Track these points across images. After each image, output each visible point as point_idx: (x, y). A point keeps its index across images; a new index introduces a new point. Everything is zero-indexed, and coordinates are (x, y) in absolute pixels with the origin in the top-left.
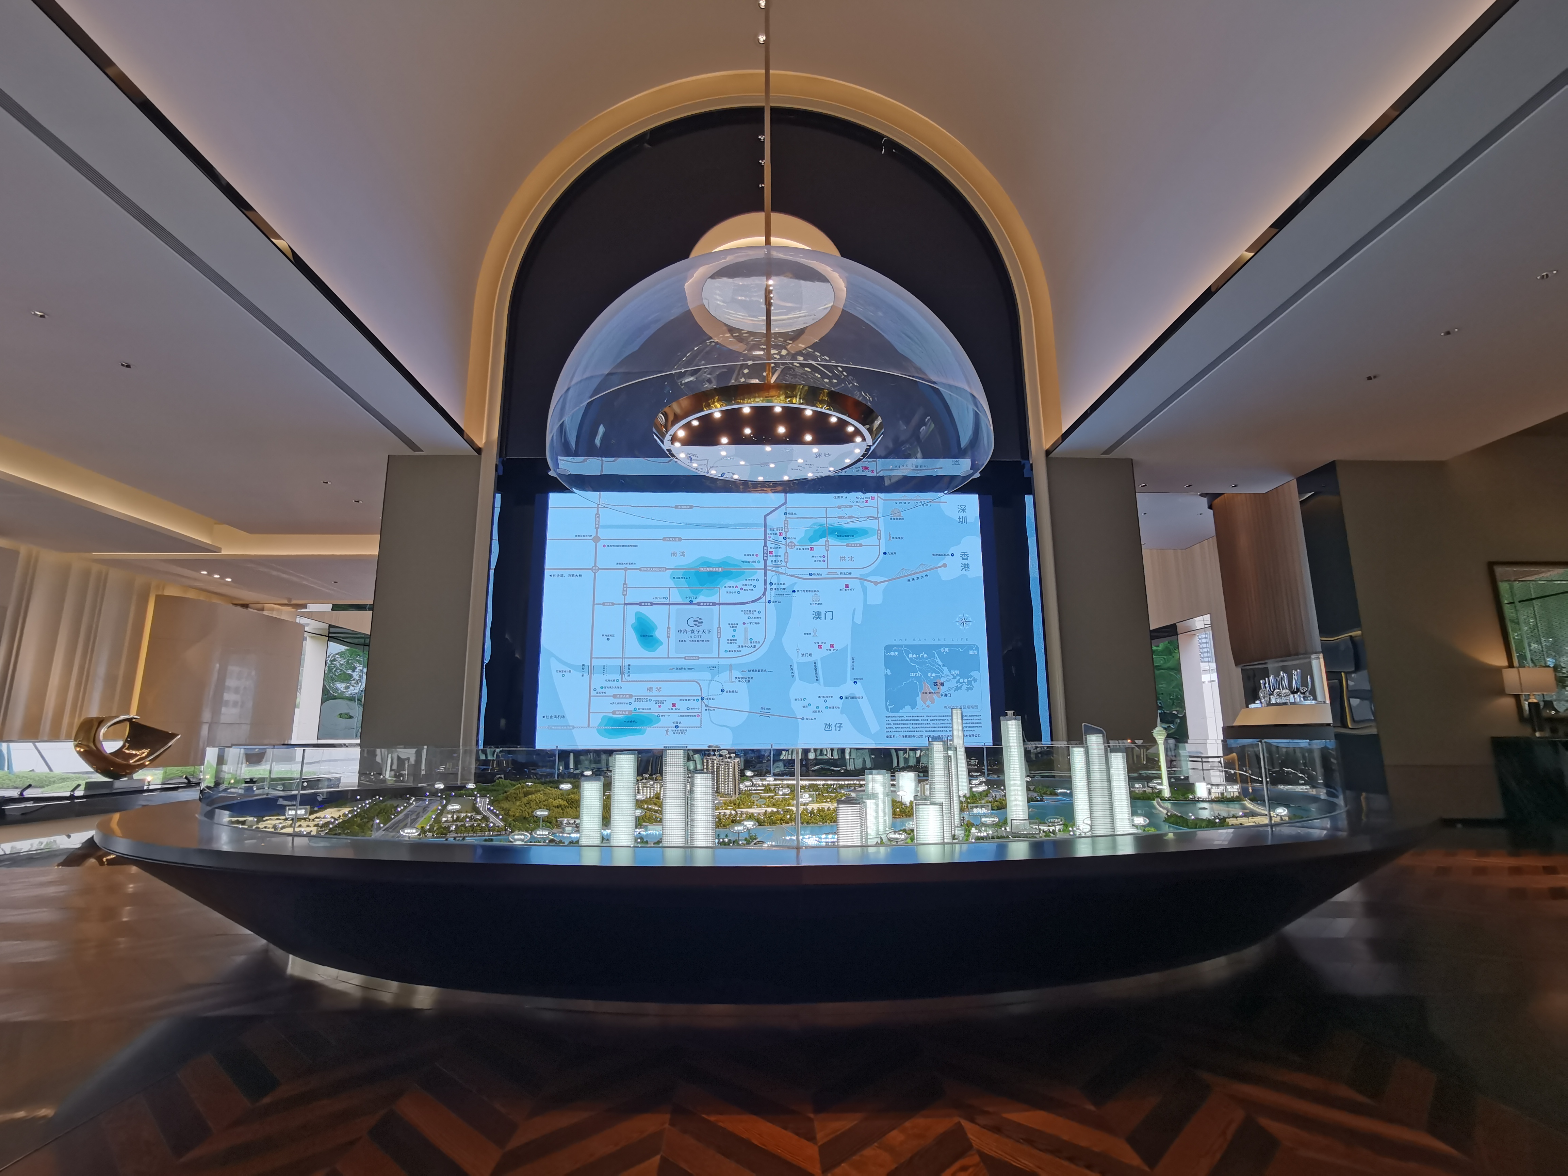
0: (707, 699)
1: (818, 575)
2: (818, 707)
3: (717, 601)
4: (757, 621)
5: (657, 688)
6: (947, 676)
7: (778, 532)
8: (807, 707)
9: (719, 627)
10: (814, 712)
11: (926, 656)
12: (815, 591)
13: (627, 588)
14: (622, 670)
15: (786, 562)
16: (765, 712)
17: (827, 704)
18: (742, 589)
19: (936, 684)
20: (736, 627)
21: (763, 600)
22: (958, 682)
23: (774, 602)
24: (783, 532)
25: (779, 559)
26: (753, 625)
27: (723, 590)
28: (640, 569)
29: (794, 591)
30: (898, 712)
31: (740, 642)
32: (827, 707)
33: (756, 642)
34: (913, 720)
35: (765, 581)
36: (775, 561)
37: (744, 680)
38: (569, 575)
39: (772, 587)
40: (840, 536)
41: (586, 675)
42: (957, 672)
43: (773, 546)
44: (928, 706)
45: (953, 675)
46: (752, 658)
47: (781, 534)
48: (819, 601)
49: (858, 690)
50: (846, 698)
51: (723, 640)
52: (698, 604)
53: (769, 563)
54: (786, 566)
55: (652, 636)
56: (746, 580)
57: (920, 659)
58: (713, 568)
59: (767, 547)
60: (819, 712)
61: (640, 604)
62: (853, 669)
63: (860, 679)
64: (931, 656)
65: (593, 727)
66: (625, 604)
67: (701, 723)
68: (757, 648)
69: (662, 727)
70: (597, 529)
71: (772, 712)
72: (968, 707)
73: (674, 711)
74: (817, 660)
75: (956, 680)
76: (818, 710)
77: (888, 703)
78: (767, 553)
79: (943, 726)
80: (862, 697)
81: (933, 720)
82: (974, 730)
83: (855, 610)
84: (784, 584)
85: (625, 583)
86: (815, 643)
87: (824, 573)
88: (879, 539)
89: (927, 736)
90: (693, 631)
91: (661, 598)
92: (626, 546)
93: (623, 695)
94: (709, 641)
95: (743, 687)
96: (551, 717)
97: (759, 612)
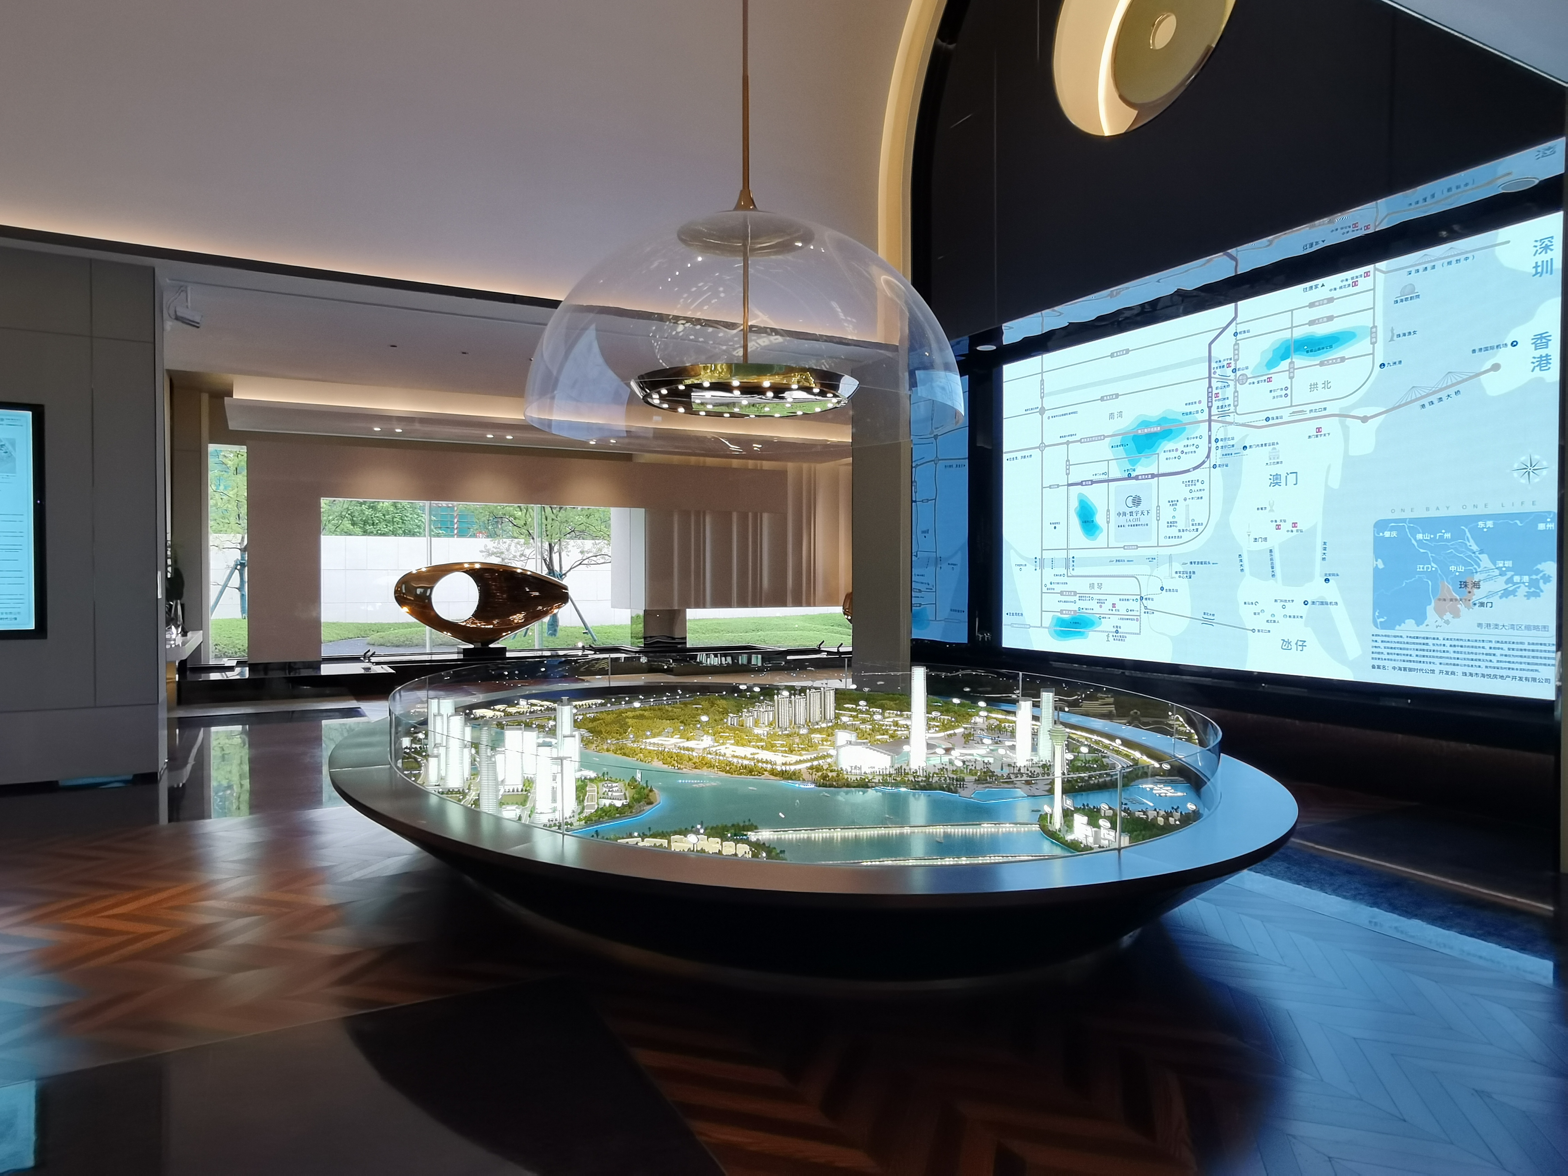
0: (1146, 599)
1: (1277, 418)
2: (1273, 615)
3: (1156, 472)
4: (1199, 494)
5: (1097, 584)
6: (1487, 570)
7: (1225, 363)
8: (1259, 614)
9: (1158, 506)
10: (1267, 621)
11: (1448, 536)
12: (1273, 444)
13: (1070, 465)
14: (1067, 563)
15: (1236, 406)
16: (1208, 620)
17: (1288, 612)
18: (1182, 452)
19: (1463, 585)
20: (1176, 505)
21: (1206, 465)
22: (1507, 581)
23: (1219, 466)
24: (1232, 361)
25: (1227, 402)
26: (1195, 500)
27: (1163, 456)
28: (1081, 441)
29: (1245, 448)
30: (1394, 629)
31: (1181, 525)
32: (1285, 616)
33: (1199, 524)
34: (1417, 644)
35: (1210, 437)
36: (1222, 407)
37: (1185, 575)
38: (1022, 457)
39: (1218, 444)
40: (1311, 351)
41: (1038, 568)
42: (1509, 564)
43: (1220, 385)
44: (1447, 622)
45: (1497, 568)
46: (1193, 547)
47: (1229, 365)
48: (1278, 458)
49: (1330, 592)
50: (1313, 603)
51: (1163, 523)
52: (1136, 478)
53: (1214, 411)
54: (1236, 412)
55: (1093, 521)
56: (1188, 439)
57: (1438, 541)
59: (1212, 387)
60: (1274, 622)
61: (1081, 484)
62: (1324, 559)
63: (1333, 575)
64: (1459, 535)
65: (1046, 627)
66: (1069, 485)
67: (1140, 629)
68: (1199, 531)
69: (1103, 632)
70: (1042, 398)
71: (1217, 619)
72: (1528, 628)
73: (1114, 612)
74: (1273, 547)
75: (1505, 578)
76: (1273, 619)
77: (1377, 614)
78: (1212, 397)
79: (1474, 657)
80: (1336, 603)
81: (1455, 646)
82: (1536, 670)
83: (1329, 467)
84: (1233, 439)
85: (1068, 460)
86: (1272, 521)
87: (1286, 415)
88: (1373, 343)
89: (1441, 672)
90: (1131, 514)
91: (1100, 474)
92: (1067, 414)
93: (1069, 592)
94: (1147, 525)
95: (1183, 585)
96: (1013, 614)
97: (1203, 482)
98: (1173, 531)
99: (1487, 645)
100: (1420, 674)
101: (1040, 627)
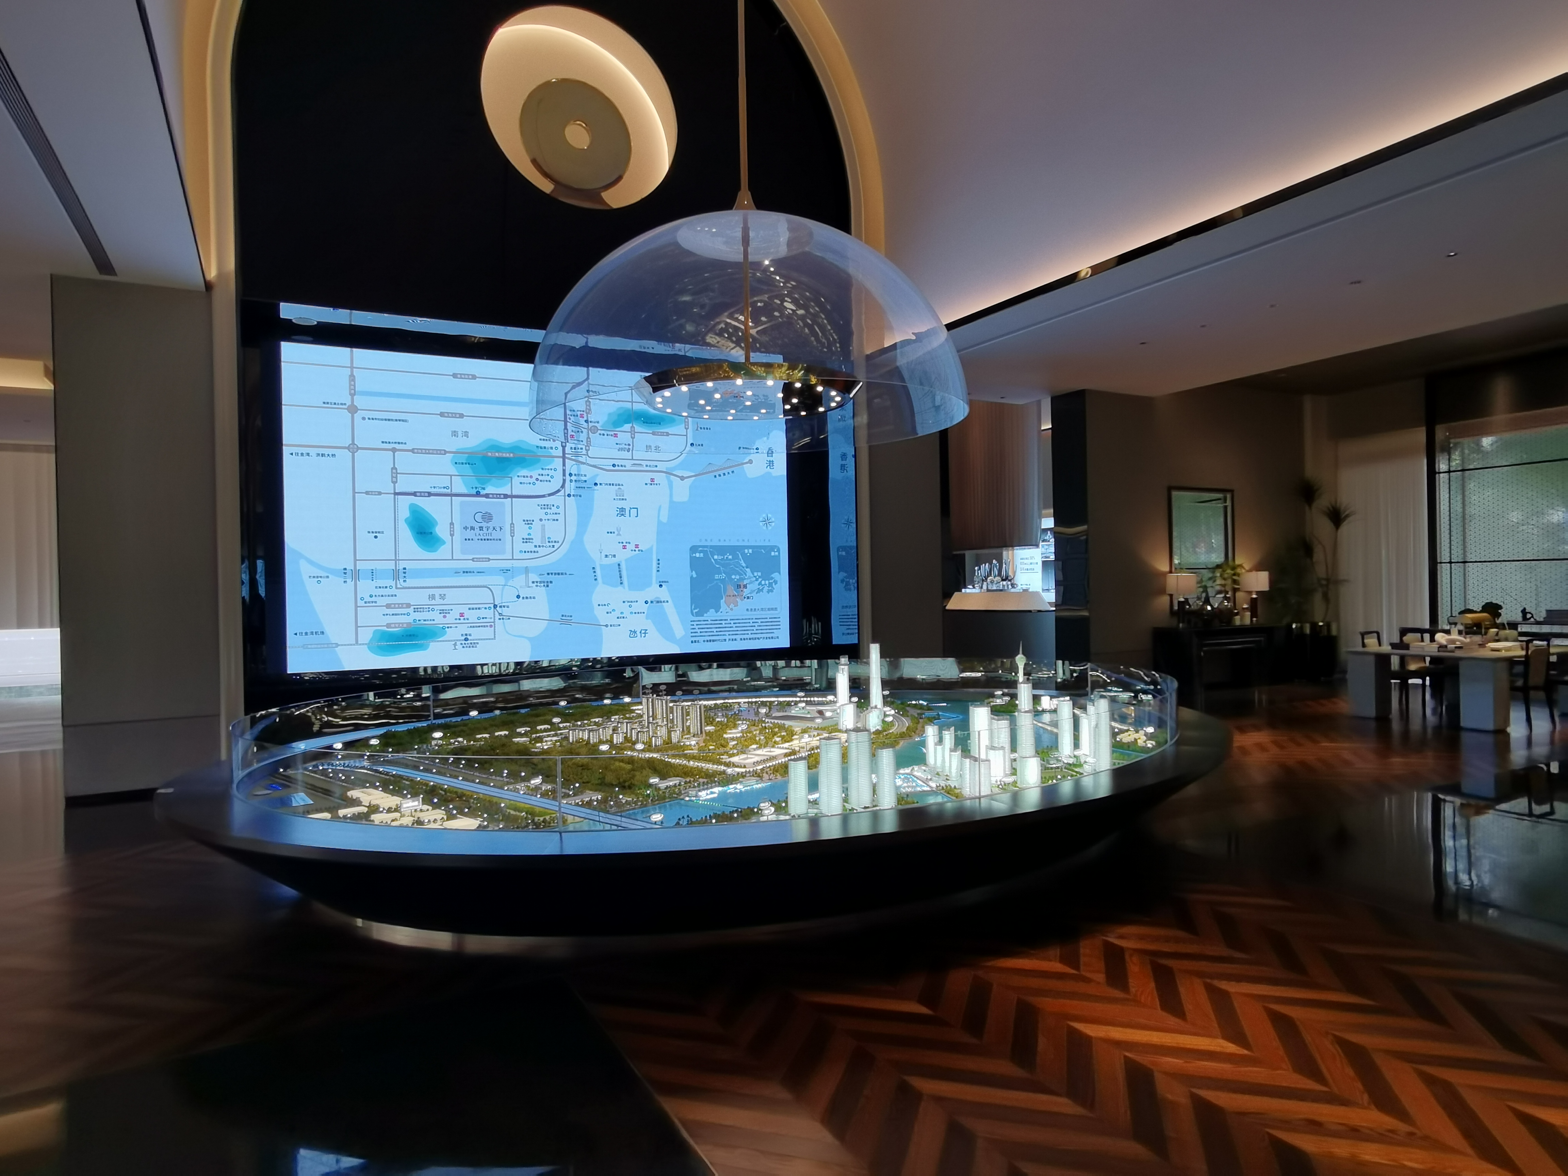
0: (501, 607)
1: (622, 466)
2: (622, 613)
3: (509, 493)
4: (555, 517)
5: (440, 595)
6: (750, 578)
7: (579, 413)
8: (611, 612)
9: (512, 523)
10: (618, 618)
11: (730, 557)
13: (397, 473)
14: (396, 575)
15: (587, 450)
16: (566, 620)
17: (631, 610)
18: (537, 479)
19: (739, 586)
20: (532, 524)
21: (562, 493)
23: (574, 495)
24: (584, 413)
25: (580, 445)
26: (551, 522)
27: (516, 480)
28: (413, 451)
29: (596, 484)
30: (703, 616)
31: (537, 541)
32: (631, 613)
33: (555, 542)
34: (716, 624)
35: (564, 471)
36: (575, 449)
37: (542, 584)
38: (318, 455)
39: (572, 478)
40: (647, 423)
41: (349, 580)
42: (760, 574)
43: (574, 429)
44: (732, 609)
45: (755, 577)
46: (550, 559)
47: (582, 416)
48: (623, 496)
49: (663, 593)
50: (652, 602)
51: (518, 538)
52: (487, 496)
53: (568, 450)
54: (588, 455)
55: (431, 533)
56: (543, 469)
57: (725, 560)
58: (503, 453)
59: (567, 430)
60: (623, 617)
61: (414, 494)
62: (658, 571)
63: (665, 582)
64: (735, 557)
65: (363, 644)
66: (396, 494)
67: (495, 634)
68: (556, 547)
69: (449, 641)
70: (352, 395)
71: (574, 619)
72: (769, 609)
73: (462, 621)
74: (621, 562)
75: (758, 582)
76: (622, 616)
77: (693, 607)
78: (566, 438)
79: (745, 628)
80: (667, 602)
81: (736, 623)
82: (773, 633)
83: (660, 506)
84: (585, 476)
85: (394, 468)
86: (619, 543)
87: (628, 464)
88: (687, 429)
89: (729, 640)
90: (481, 528)
91: (441, 488)
92: (392, 420)
93: (399, 604)
94: (500, 540)
95: (541, 592)
96: (306, 634)
97: (558, 507)
98: (529, 547)
99: (751, 621)
100: (718, 642)
101: (354, 645)
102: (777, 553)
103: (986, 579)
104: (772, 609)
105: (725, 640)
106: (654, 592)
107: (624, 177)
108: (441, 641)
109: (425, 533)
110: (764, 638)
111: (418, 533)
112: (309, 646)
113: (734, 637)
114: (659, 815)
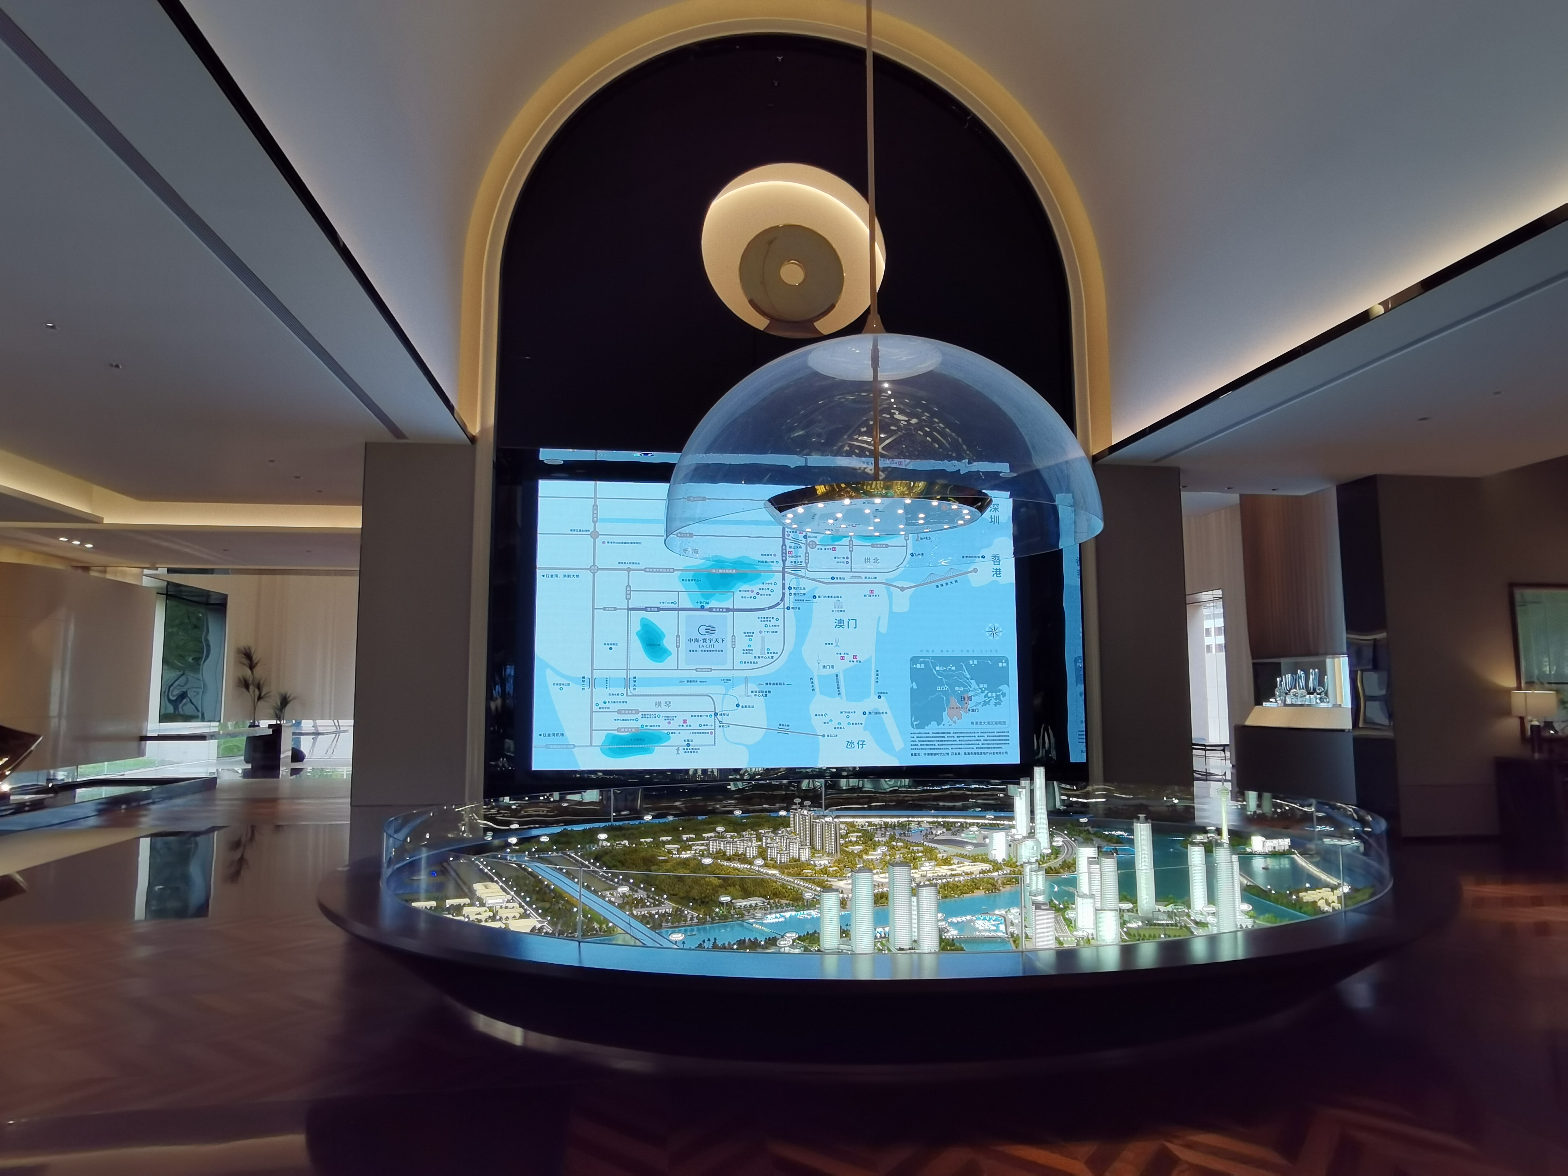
0: (721, 715)
1: (840, 578)
2: (840, 723)
3: (731, 607)
4: (774, 629)
5: (666, 702)
6: (975, 690)
7: (798, 530)
8: (828, 723)
9: (733, 636)
10: (835, 728)
11: (954, 668)
12: (838, 597)
13: (631, 591)
14: (627, 683)
15: (807, 564)
16: (783, 729)
17: (849, 720)
18: (758, 593)
19: (963, 698)
20: (752, 636)
21: (781, 606)
22: (986, 696)
23: (793, 608)
25: (799, 559)
26: (770, 634)
27: (738, 595)
28: (645, 570)
29: (814, 597)
30: (924, 728)
31: (757, 653)
32: (849, 724)
33: (774, 653)
34: (938, 737)
35: (784, 585)
36: (795, 562)
37: (761, 694)
38: (565, 576)
39: (791, 591)
41: (586, 688)
42: (986, 686)
43: (793, 545)
45: (981, 689)
46: (769, 670)
47: (801, 532)
48: (841, 608)
49: (882, 705)
50: (870, 713)
51: (738, 650)
52: (710, 610)
53: (788, 564)
54: (807, 568)
55: (659, 645)
56: (763, 583)
57: (948, 671)
58: (726, 569)
59: (786, 546)
60: (841, 728)
61: (645, 609)
62: (877, 682)
63: (884, 693)
64: (959, 668)
65: (596, 746)
66: (629, 609)
67: (715, 741)
68: (775, 658)
69: (672, 746)
70: (595, 522)
71: (791, 729)
72: (996, 723)
73: (685, 727)
74: (839, 673)
75: (984, 694)
76: (839, 726)
77: (913, 719)
78: (786, 553)
79: (970, 743)
80: (886, 713)
81: (959, 737)
82: (1001, 748)
83: (880, 617)
84: (804, 589)
85: (628, 586)
86: (837, 654)
87: (847, 577)
88: (907, 540)
89: (952, 754)
90: (704, 640)
91: (669, 603)
92: (628, 543)
93: (629, 710)
94: (722, 651)
95: (759, 702)
96: (549, 735)
97: (777, 620)
99: (976, 735)
100: (940, 756)
101: (589, 746)
102: (1005, 664)
103: (1289, 691)
104: (1000, 723)
105: (948, 754)
106: (872, 703)
107: (837, 305)
108: (665, 746)
109: (653, 645)
110: (991, 753)
111: (647, 645)
112: (551, 747)
113: (957, 751)
114: (680, 935)
